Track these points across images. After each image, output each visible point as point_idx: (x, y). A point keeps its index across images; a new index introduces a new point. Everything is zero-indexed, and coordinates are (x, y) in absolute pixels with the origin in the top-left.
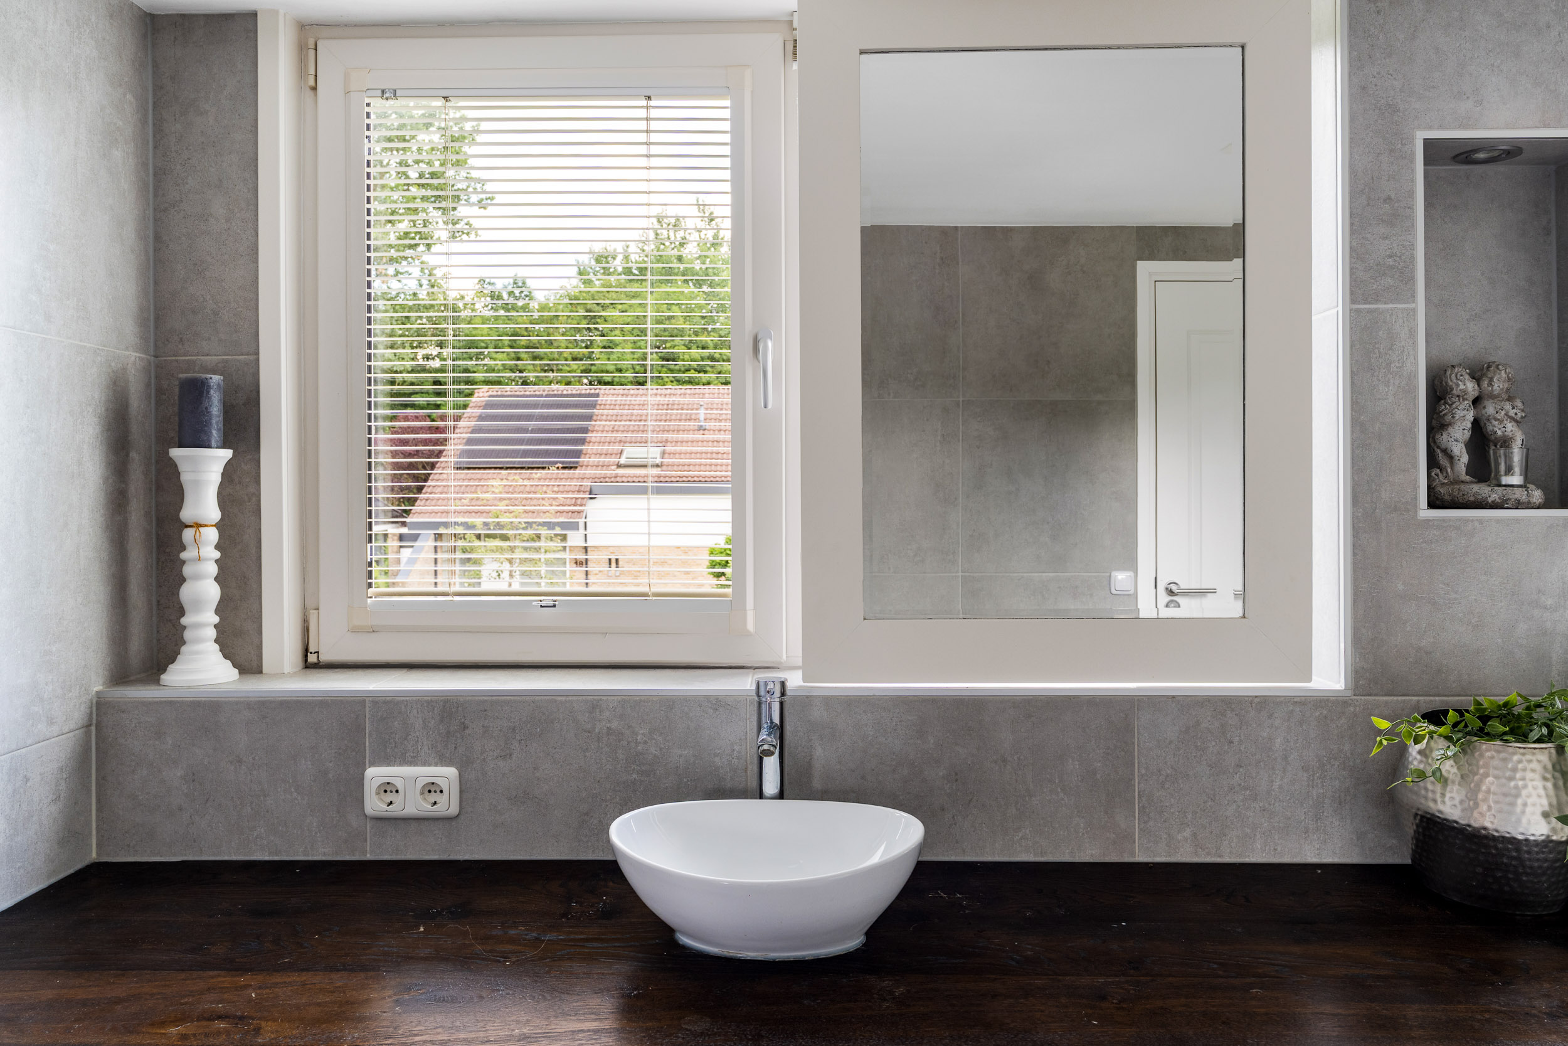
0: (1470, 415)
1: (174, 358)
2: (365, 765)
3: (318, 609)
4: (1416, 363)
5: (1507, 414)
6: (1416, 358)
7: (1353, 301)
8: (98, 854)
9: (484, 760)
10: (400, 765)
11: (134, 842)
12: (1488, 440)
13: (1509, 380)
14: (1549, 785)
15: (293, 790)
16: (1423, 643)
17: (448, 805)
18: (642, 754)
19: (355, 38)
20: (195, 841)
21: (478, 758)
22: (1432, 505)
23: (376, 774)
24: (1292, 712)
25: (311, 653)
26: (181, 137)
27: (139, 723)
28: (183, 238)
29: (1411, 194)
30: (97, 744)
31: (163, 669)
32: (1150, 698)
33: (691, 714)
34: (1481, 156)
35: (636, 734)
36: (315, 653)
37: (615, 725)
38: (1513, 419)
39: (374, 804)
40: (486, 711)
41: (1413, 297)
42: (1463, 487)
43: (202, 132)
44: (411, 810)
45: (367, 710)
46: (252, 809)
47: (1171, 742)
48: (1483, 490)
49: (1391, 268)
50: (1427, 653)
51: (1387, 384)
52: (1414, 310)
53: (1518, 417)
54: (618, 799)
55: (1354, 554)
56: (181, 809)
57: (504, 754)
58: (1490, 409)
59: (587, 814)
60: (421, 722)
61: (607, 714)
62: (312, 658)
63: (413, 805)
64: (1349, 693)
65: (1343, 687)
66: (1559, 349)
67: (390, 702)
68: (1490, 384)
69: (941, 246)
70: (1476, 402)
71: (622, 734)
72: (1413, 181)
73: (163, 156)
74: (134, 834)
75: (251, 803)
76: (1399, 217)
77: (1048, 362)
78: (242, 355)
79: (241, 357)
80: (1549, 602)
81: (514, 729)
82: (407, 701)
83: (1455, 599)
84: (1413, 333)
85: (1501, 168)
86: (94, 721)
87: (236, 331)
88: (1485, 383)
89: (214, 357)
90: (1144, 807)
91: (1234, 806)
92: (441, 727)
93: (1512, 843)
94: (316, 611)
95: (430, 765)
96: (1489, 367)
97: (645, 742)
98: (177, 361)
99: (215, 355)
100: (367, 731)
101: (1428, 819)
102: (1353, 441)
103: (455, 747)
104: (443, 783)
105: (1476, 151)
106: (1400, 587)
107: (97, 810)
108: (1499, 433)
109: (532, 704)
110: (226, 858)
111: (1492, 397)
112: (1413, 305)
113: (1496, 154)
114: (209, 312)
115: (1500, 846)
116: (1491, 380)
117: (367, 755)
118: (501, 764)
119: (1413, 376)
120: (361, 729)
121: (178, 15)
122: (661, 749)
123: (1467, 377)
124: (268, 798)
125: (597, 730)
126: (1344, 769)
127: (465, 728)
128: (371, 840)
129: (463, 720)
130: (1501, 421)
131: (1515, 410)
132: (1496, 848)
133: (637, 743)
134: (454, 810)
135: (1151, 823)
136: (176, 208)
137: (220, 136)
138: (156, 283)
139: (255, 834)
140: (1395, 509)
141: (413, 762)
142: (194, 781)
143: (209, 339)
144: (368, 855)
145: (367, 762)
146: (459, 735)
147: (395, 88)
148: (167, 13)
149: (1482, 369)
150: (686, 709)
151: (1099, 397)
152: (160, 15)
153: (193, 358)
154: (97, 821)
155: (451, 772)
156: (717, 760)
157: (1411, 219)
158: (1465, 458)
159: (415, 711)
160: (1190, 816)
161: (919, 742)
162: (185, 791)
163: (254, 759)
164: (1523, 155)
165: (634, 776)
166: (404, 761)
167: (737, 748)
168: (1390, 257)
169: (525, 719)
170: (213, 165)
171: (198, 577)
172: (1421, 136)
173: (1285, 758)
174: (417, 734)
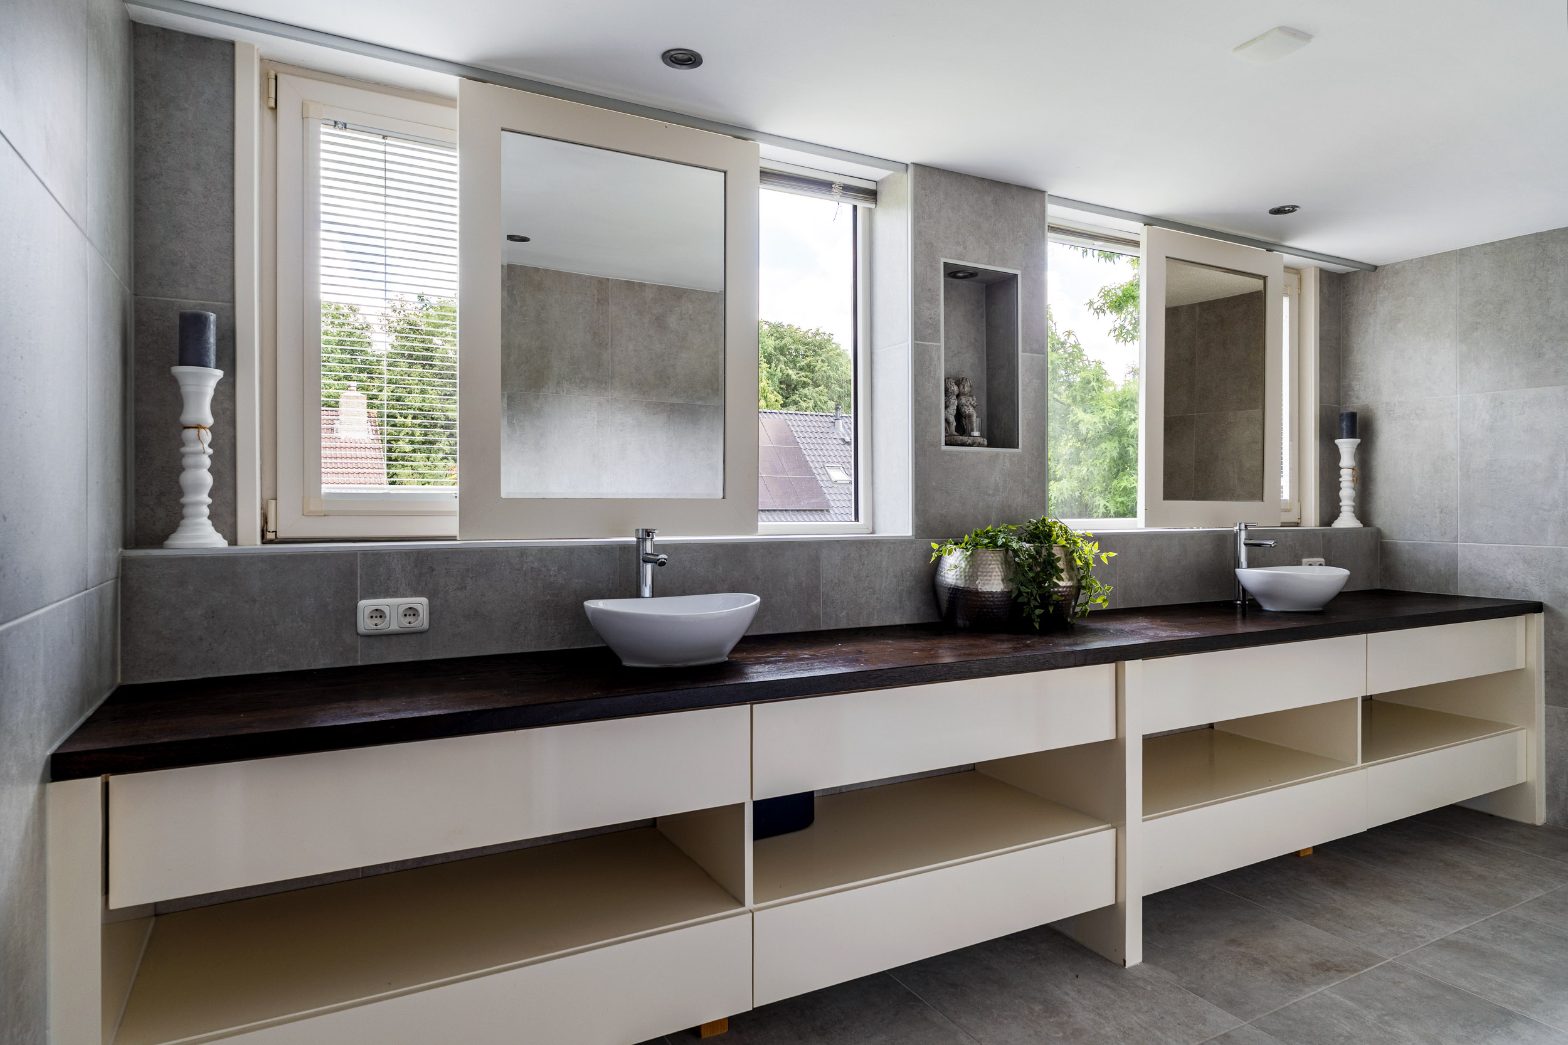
0: (956, 404)
1: (153, 298)
2: (357, 598)
3: (276, 500)
4: (940, 373)
5: (970, 403)
6: (940, 370)
7: (916, 339)
8: (122, 679)
9: (446, 591)
10: (384, 597)
11: (158, 668)
12: (962, 416)
13: (971, 386)
14: (1004, 566)
15: (299, 620)
16: (943, 512)
17: (422, 621)
18: (553, 583)
19: (312, 78)
20: (213, 663)
21: (442, 591)
22: (946, 444)
23: (366, 605)
24: (890, 547)
25: (269, 532)
26: (162, 124)
27: (163, 575)
28: (163, 204)
29: (939, 288)
30: (122, 592)
31: (166, 537)
32: (827, 541)
33: (584, 557)
34: (960, 275)
35: (550, 570)
36: (273, 532)
37: (536, 565)
38: (973, 406)
39: (365, 624)
40: (448, 558)
41: (939, 341)
42: (955, 437)
43: (182, 124)
44: (394, 627)
45: (359, 560)
46: (264, 635)
47: (837, 565)
48: (965, 439)
49: (931, 324)
50: (945, 517)
51: (929, 382)
52: (940, 346)
53: (974, 405)
54: (538, 613)
55: (916, 467)
56: (201, 639)
57: (460, 587)
58: (963, 400)
59: (518, 623)
60: (400, 568)
61: (531, 558)
62: (270, 536)
63: (394, 623)
64: (914, 538)
65: (911, 535)
66: (987, 374)
67: (377, 554)
68: (964, 388)
69: (598, 290)
70: (958, 396)
71: (541, 571)
72: (939, 282)
73: (144, 136)
74: (157, 662)
75: (264, 631)
76: (933, 300)
77: (669, 378)
78: (217, 301)
79: (216, 303)
80: (991, 492)
81: (468, 570)
82: (390, 553)
83: (955, 490)
84: (939, 358)
85: (965, 282)
86: (120, 575)
87: (212, 283)
88: (962, 387)
89: (192, 301)
90: (825, 601)
91: (865, 598)
92: (415, 570)
93: (991, 594)
94: (274, 501)
95: (406, 597)
96: (963, 379)
97: (555, 576)
98: (156, 300)
99: (192, 299)
100: (359, 575)
101: (956, 589)
102: (915, 410)
103: (426, 584)
104: (419, 608)
105: (959, 272)
106: (934, 484)
107: (122, 645)
108: (967, 412)
109: (481, 553)
110: (242, 673)
111: (964, 394)
112: (939, 344)
113: (966, 274)
114: (187, 265)
115: (987, 596)
116: (964, 386)
117: (359, 592)
118: (459, 593)
119: (939, 379)
120: (353, 573)
121: (159, 27)
122: (565, 580)
123: (954, 384)
124: (278, 627)
125: (524, 569)
126: (911, 576)
127: (433, 570)
128: (361, 652)
129: (431, 565)
130: (968, 407)
131: (973, 401)
132: (985, 597)
133: (550, 576)
134: (426, 625)
135: (828, 609)
136: (157, 180)
137: (198, 130)
138: (136, 236)
139: (267, 653)
140: (932, 445)
141: (394, 595)
142: (213, 617)
143: (187, 286)
144: (359, 663)
145: (359, 597)
146: (428, 575)
147: (345, 122)
148: (148, 23)
149: (959, 381)
150: (581, 554)
151: (700, 403)
152: (142, 24)
153: (172, 299)
154: (122, 653)
155: (424, 600)
156: (600, 585)
157: (938, 300)
158: (955, 424)
159: (396, 560)
160: (845, 604)
161: (714, 569)
162: (205, 626)
163: (266, 598)
164: (977, 277)
165: (548, 597)
166: (387, 595)
167: (611, 577)
168: (930, 319)
169: (475, 563)
170: (192, 151)
171: (198, 466)
172: (943, 260)
173: (887, 571)
174: (398, 575)
